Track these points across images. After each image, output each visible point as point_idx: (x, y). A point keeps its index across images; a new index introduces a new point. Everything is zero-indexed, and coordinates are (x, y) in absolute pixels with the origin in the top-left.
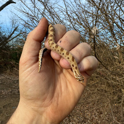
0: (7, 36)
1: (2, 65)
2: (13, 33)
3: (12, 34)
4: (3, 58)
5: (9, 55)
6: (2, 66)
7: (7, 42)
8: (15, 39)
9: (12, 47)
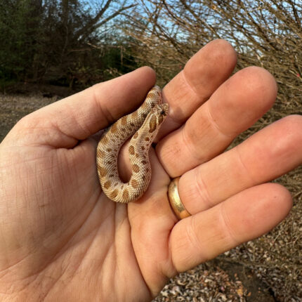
0: (93, 13)
1: (82, 81)
2: (107, 6)
3: (103, 10)
4: (85, 66)
5: (102, 54)
6: (82, 83)
7: (93, 29)
8: (112, 20)
9: (103, 41)
